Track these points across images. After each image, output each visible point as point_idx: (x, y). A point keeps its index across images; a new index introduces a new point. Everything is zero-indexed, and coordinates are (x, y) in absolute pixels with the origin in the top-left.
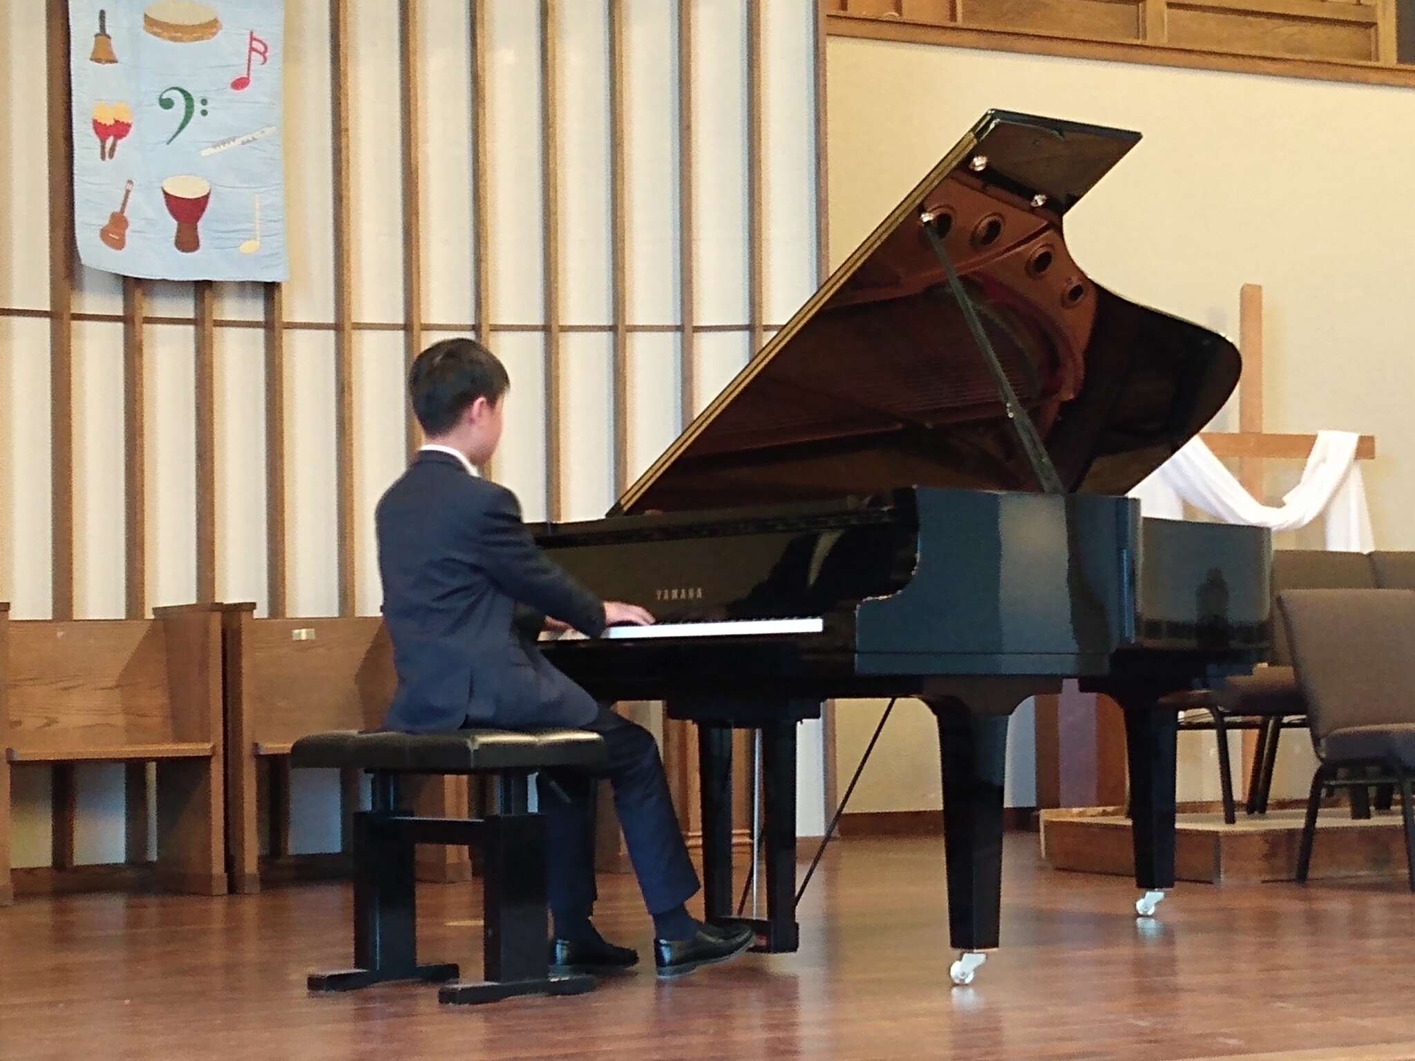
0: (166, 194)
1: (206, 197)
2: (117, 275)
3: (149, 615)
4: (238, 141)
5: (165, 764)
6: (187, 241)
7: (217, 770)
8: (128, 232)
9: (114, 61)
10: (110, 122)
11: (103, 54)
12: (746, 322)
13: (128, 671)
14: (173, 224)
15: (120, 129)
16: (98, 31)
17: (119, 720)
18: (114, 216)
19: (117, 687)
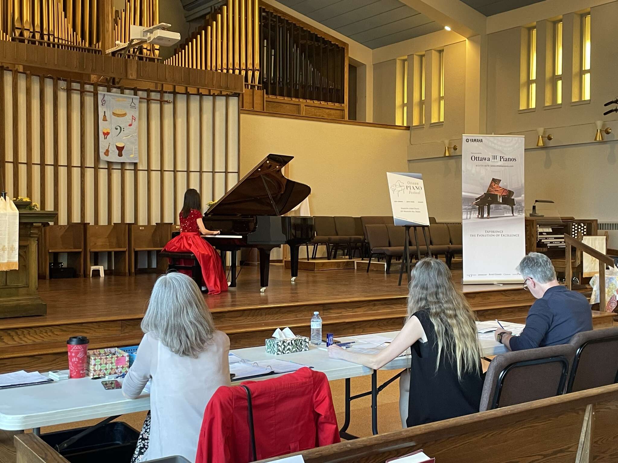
0: (116, 146)
1: (124, 147)
2: (106, 161)
3: (113, 224)
4: (130, 136)
5: (115, 252)
6: (120, 155)
7: (127, 253)
8: (109, 153)
9: (107, 121)
10: (106, 132)
11: (105, 119)
12: (224, 171)
13: (109, 235)
14: (118, 151)
15: (108, 134)
16: (104, 115)
17: (108, 244)
18: (106, 150)
19: (107, 238)
